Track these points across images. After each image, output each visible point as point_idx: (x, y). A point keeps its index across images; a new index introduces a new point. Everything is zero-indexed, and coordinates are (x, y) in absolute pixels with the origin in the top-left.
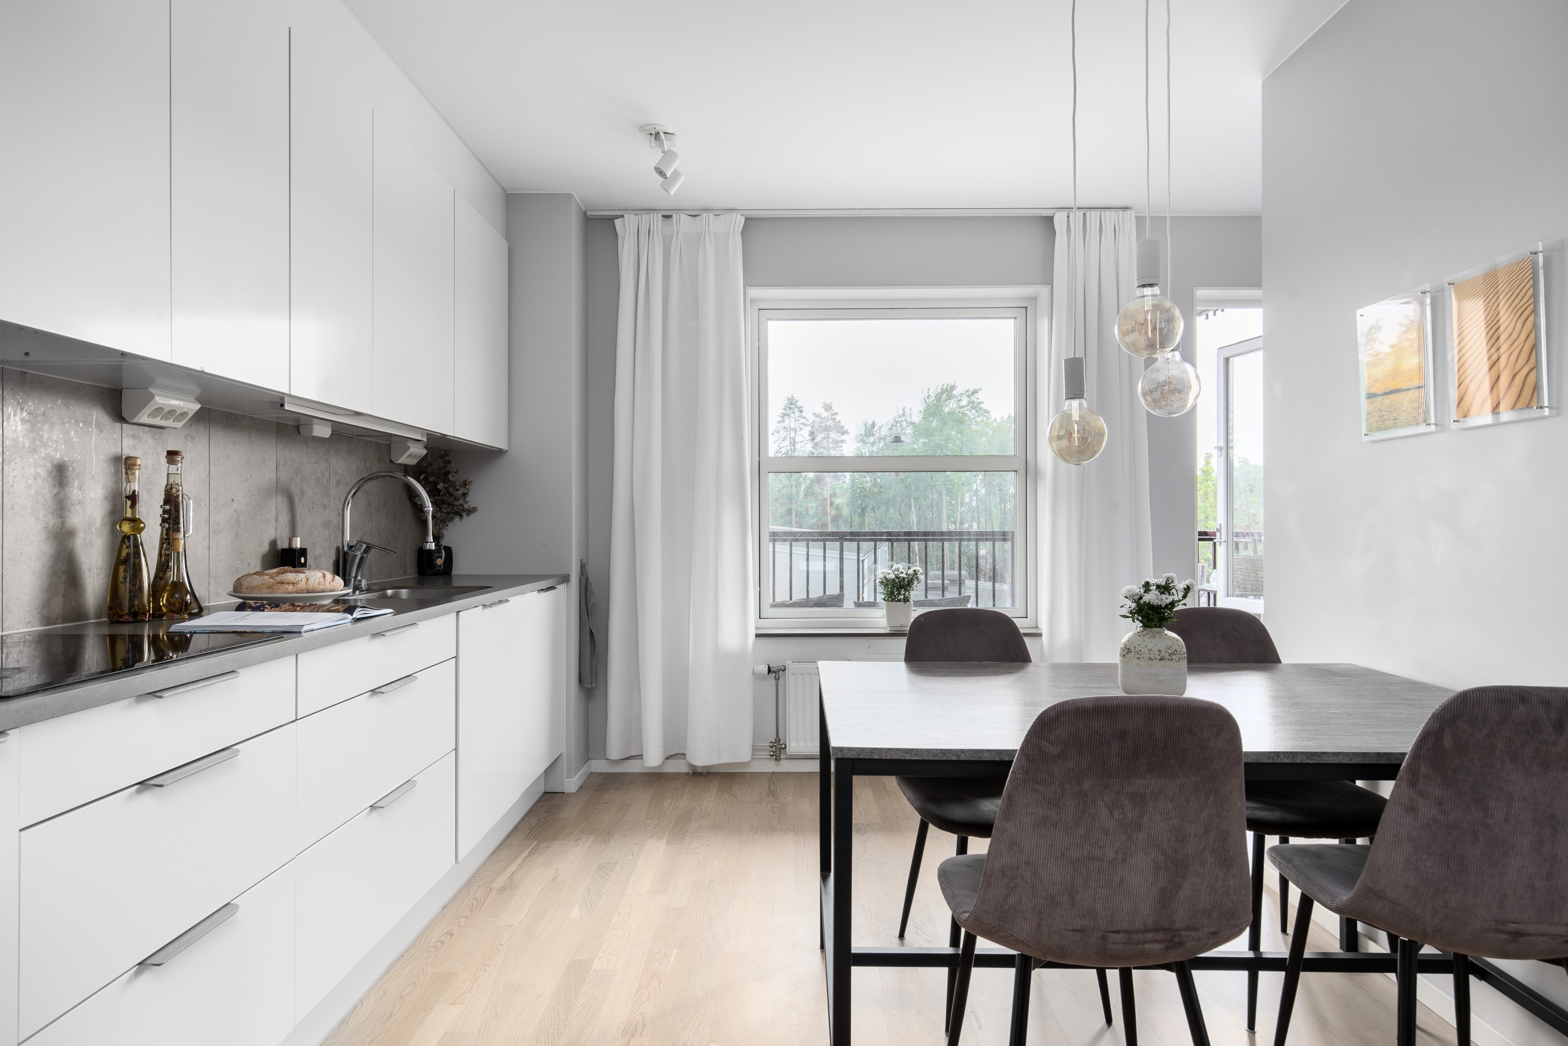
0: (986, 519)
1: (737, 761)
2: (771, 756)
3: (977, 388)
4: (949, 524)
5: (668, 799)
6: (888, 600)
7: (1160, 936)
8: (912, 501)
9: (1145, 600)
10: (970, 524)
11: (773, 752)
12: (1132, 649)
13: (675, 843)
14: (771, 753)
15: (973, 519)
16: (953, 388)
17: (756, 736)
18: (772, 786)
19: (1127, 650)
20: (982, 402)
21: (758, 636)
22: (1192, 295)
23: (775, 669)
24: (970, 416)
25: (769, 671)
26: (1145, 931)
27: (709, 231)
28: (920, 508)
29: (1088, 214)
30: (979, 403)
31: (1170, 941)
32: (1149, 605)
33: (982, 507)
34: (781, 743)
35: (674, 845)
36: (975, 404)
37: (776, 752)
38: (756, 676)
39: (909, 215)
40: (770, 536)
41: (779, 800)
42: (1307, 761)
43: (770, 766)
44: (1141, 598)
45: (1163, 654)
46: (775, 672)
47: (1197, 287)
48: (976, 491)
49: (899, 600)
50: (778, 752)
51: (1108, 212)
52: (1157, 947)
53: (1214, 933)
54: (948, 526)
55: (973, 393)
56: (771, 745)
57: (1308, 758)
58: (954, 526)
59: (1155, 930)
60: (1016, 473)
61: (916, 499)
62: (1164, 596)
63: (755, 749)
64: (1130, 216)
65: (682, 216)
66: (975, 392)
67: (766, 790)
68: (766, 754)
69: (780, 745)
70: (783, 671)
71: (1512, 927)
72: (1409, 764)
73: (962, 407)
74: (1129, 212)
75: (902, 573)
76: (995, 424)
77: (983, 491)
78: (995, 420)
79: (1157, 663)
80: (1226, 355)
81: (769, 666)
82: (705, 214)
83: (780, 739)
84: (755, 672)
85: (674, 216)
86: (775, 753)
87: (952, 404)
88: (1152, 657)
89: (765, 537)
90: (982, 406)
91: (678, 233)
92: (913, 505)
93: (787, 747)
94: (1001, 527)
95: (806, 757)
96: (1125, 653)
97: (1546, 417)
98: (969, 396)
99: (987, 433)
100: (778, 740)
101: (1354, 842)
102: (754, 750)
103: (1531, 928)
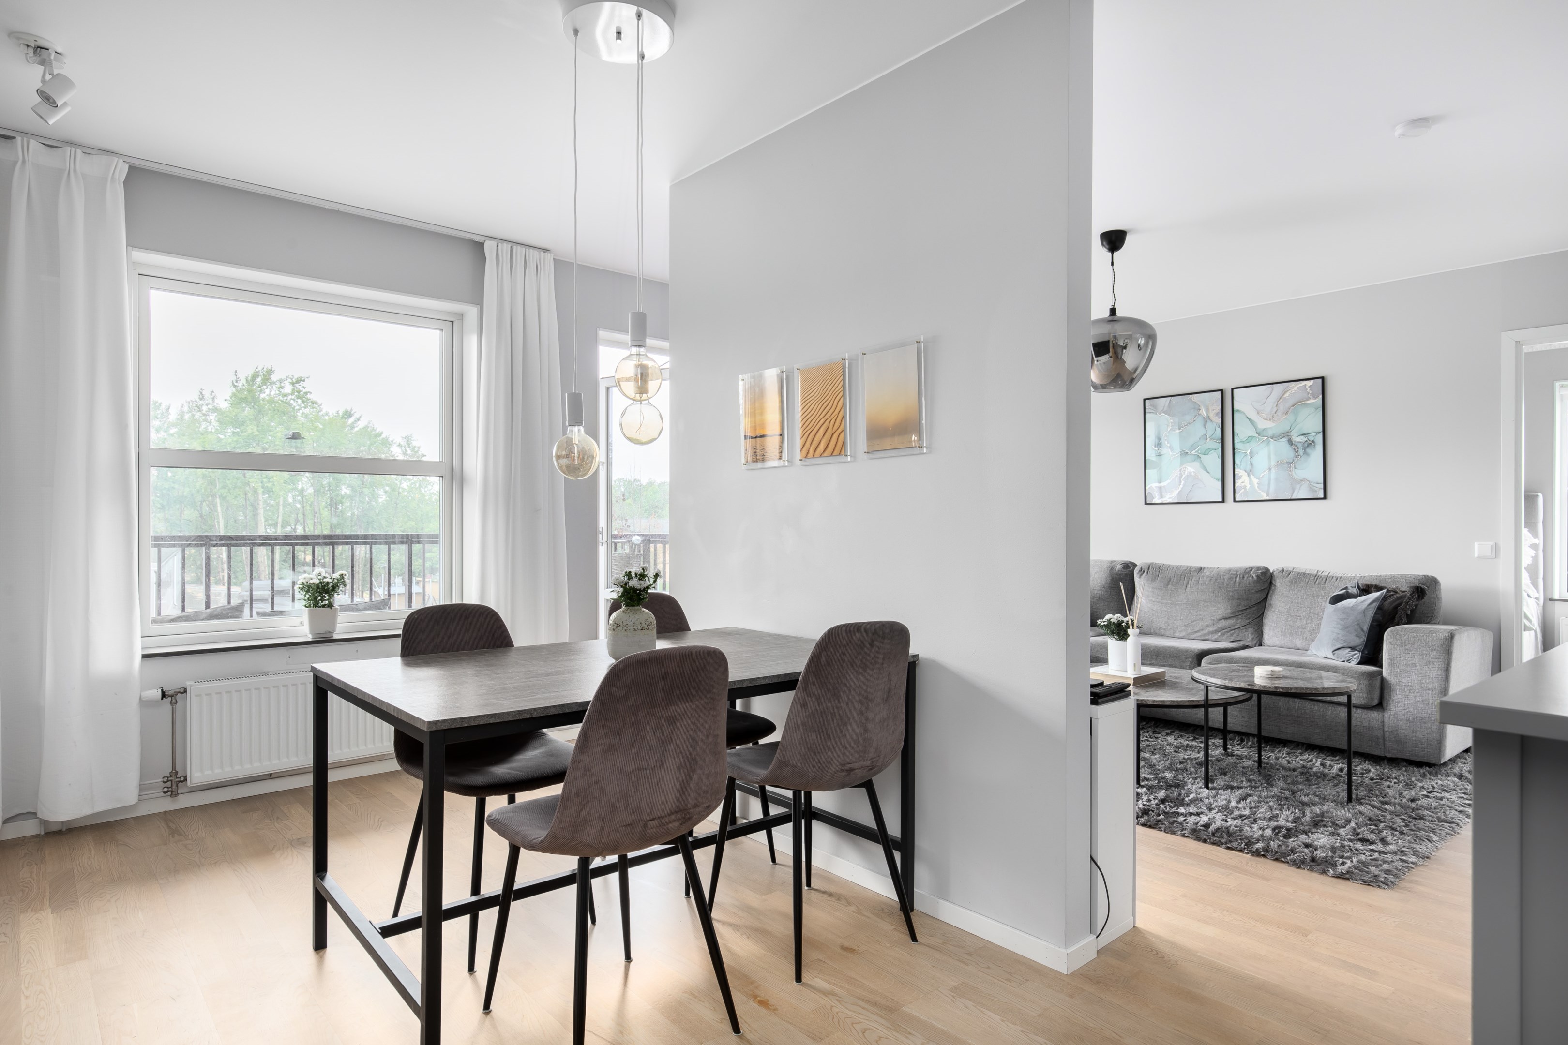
0: (314, 522)
1: (118, 806)
2: (165, 793)
3: (304, 375)
4: (267, 527)
5: (23, 868)
6: (309, 607)
7: (679, 815)
8: (218, 500)
9: (630, 586)
10: (293, 527)
11: (168, 788)
12: (621, 624)
13: (65, 909)
14: (166, 790)
15: (297, 521)
16: (270, 372)
17: (143, 774)
18: (171, 825)
19: (616, 625)
20: (309, 392)
21: (145, 656)
22: (596, 334)
23: (170, 693)
24: (295, 407)
25: (164, 695)
26: (670, 814)
27: (75, 170)
28: (228, 508)
29: (515, 248)
30: (306, 393)
31: (684, 818)
32: (634, 590)
33: (308, 508)
34: (179, 776)
35: (65, 911)
36: (302, 393)
37: (171, 787)
38: (144, 703)
39: (337, 209)
40: (152, 541)
41: (190, 836)
42: (750, 685)
43: (167, 805)
44: (626, 584)
45: (643, 625)
46: (172, 696)
47: (600, 328)
48: (302, 490)
49: (324, 606)
50: (174, 787)
51: (531, 250)
52: (677, 824)
53: (708, 807)
54: (266, 529)
55: (298, 381)
56: (166, 780)
57: (750, 683)
58: (274, 530)
59: (676, 812)
60: (441, 478)
61: (223, 498)
62: (642, 582)
63: (142, 788)
64: (549, 257)
65: (33, 143)
66: (300, 380)
67: (166, 831)
68: (159, 792)
69: (177, 778)
70: (182, 693)
71: (848, 766)
72: (804, 678)
73: (285, 395)
74: (549, 254)
75: (325, 577)
76: (327, 418)
77: (311, 490)
78: (327, 414)
79: (639, 632)
80: (608, 385)
81: (162, 690)
82: (69, 148)
83: (177, 772)
84: (143, 699)
85: (19, 139)
86: (170, 789)
87: (269, 392)
88: (636, 628)
89: (147, 542)
90: (309, 396)
91: (24, 161)
92: (219, 505)
93: (188, 779)
94: (332, 530)
95: (210, 787)
96: (614, 627)
97: (849, 462)
98: (293, 384)
99: (316, 427)
100: (174, 772)
101: (757, 743)
102: (141, 790)
103: (856, 765)
